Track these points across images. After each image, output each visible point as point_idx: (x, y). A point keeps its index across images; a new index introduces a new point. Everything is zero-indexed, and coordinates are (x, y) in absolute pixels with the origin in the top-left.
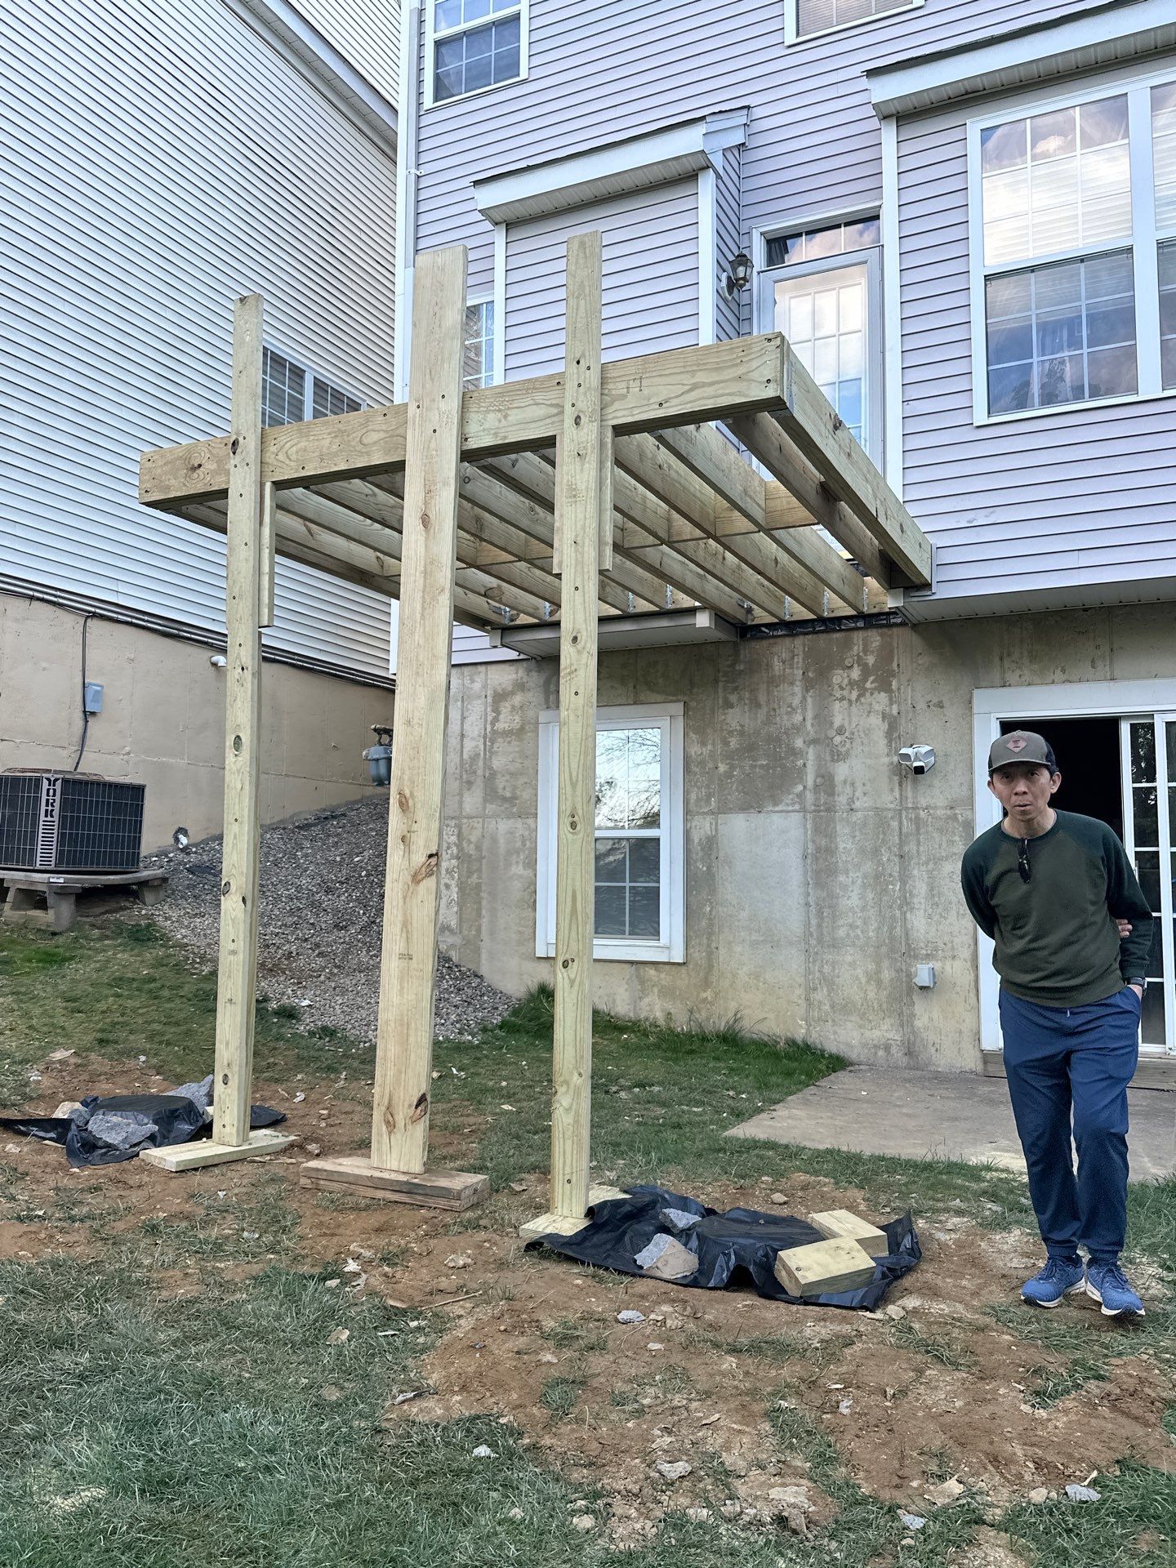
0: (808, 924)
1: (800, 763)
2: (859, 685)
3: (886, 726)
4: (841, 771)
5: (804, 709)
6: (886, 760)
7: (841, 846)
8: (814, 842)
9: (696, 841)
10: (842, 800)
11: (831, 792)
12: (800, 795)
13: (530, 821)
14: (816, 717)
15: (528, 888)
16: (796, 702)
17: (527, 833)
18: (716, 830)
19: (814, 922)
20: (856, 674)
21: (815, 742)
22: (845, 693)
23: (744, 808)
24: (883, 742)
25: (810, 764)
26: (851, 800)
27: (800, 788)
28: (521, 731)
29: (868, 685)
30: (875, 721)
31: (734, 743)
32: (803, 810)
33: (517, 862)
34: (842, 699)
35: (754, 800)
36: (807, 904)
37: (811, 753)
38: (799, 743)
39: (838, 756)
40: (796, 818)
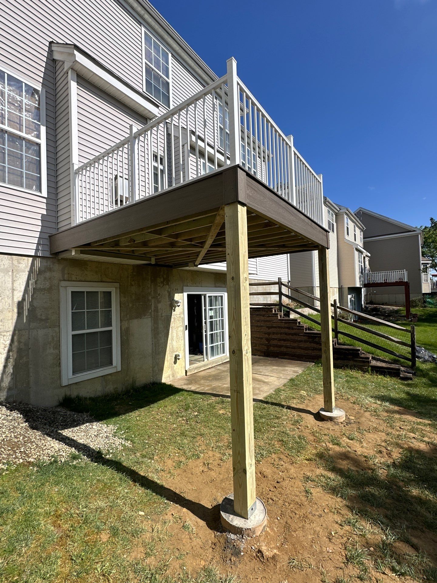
0: (153, 349)
1: (150, 304)
2: (162, 282)
3: (168, 294)
4: (160, 306)
5: (151, 288)
6: (168, 303)
7: (160, 326)
8: (154, 326)
9: (123, 329)
10: (160, 314)
11: (157, 312)
12: (151, 313)
13: (57, 329)
14: (154, 291)
15: (56, 358)
16: (149, 286)
17: (54, 334)
18: (129, 325)
19: (154, 348)
20: (162, 280)
21: (153, 298)
22: (160, 284)
23: (136, 318)
24: (168, 299)
25: (153, 304)
26: (162, 314)
27: (150, 311)
28: (50, 289)
29: (165, 283)
30: (166, 293)
31: (133, 297)
32: (151, 317)
33: (50, 348)
34: (159, 286)
35: (140, 315)
36: (152, 344)
37: (153, 301)
38: (150, 298)
39: (159, 302)
40: (150, 319)
